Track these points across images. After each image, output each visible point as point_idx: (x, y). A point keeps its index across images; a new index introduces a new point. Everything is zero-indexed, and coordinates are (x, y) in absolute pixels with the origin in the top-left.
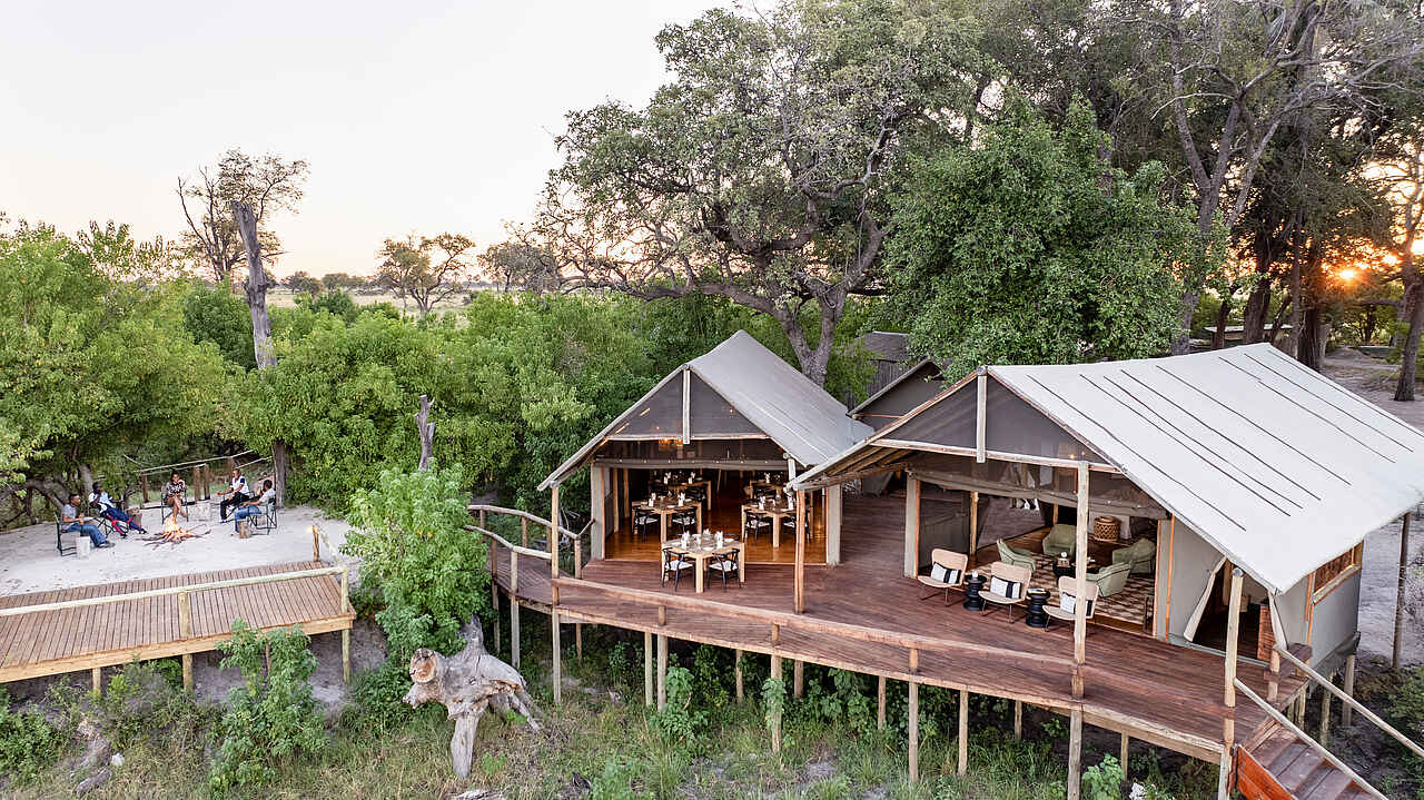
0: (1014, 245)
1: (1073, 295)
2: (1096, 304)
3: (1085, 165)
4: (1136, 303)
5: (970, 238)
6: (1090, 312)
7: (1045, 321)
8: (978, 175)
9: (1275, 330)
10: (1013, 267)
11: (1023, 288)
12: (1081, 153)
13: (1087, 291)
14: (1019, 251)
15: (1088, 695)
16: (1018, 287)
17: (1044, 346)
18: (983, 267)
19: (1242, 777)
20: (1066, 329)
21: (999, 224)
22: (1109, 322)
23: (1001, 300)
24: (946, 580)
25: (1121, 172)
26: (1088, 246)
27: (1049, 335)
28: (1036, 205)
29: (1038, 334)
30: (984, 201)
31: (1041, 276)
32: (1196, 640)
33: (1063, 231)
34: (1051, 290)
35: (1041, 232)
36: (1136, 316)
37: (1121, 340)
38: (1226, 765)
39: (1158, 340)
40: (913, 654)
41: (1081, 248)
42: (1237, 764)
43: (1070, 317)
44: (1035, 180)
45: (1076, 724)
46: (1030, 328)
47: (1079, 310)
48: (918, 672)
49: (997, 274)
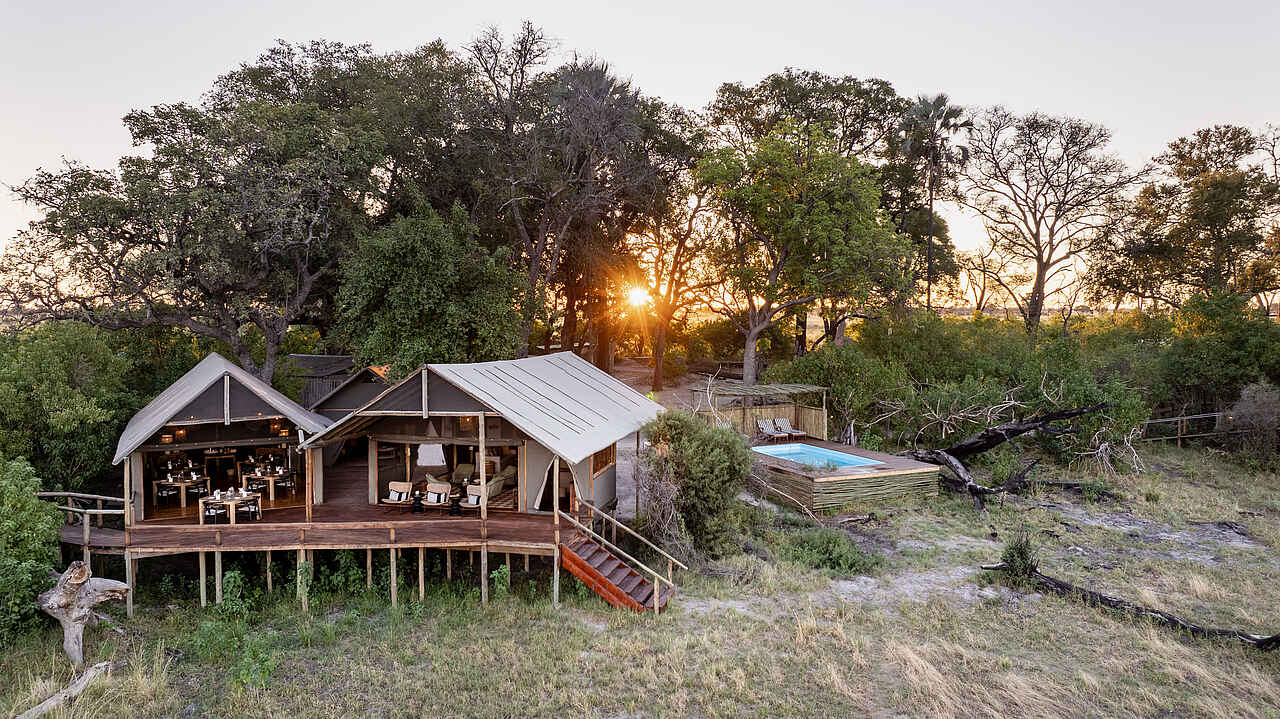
0: (426, 294)
1: (463, 324)
2: (476, 330)
3: (463, 244)
4: (498, 329)
5: (399, 289)
6: (473, 334)
7: (446, 341)
8: (402, 249)
9: (581, 346)
10: (427, 307)
11: (431, 320)
12: (461, 237)
13: (469, 322)
14: (429, 297)
15: (489, 537)
16: (429, 320)
17: (447, 355)
18: (408, 306)
19: (564, 559)
20: (459, 345)
21: (417, 281)
22: (484, 341)
23: (418, 327)
24: (399, 499)
25: (485, 250)
26: (468, 295)
27: (449, 349)
28: (438, 270)
29: (443, 348)
30: (405, 265)
31: (443, 314)
32: (540, 509)
33: (454, 285)
34: (450, 321)
35: (441, 286)
36: (499, 336)
37: (491, 351)
38: (557, 554)
39: (511, 350)
40: (393, 531)
41: (465, 296)
42: (561, 553)
43: (461, 338)
44: (437, 254)
45: (484, 553)
46: (437, 345)
47: (466, 333)
48: (396, 542)
49: (417, 312)
